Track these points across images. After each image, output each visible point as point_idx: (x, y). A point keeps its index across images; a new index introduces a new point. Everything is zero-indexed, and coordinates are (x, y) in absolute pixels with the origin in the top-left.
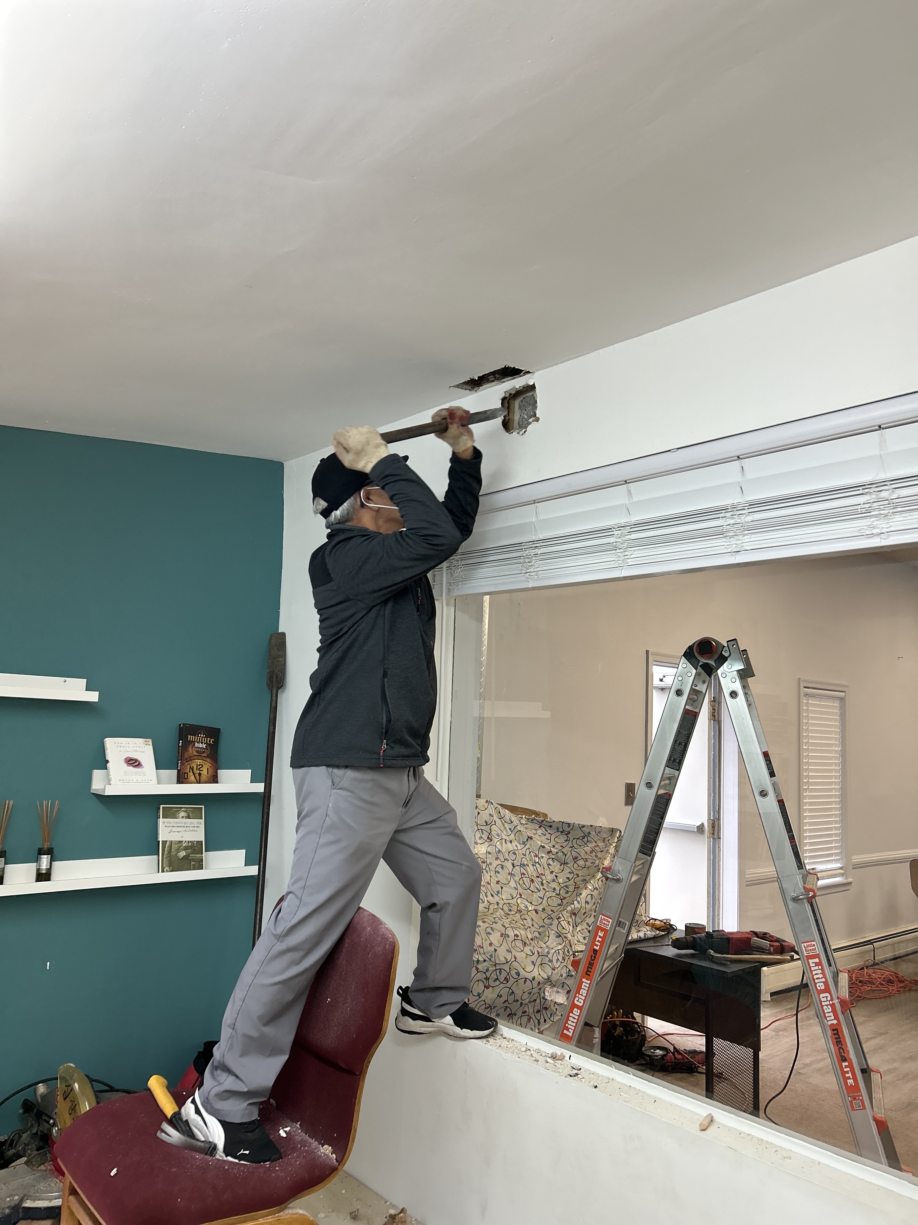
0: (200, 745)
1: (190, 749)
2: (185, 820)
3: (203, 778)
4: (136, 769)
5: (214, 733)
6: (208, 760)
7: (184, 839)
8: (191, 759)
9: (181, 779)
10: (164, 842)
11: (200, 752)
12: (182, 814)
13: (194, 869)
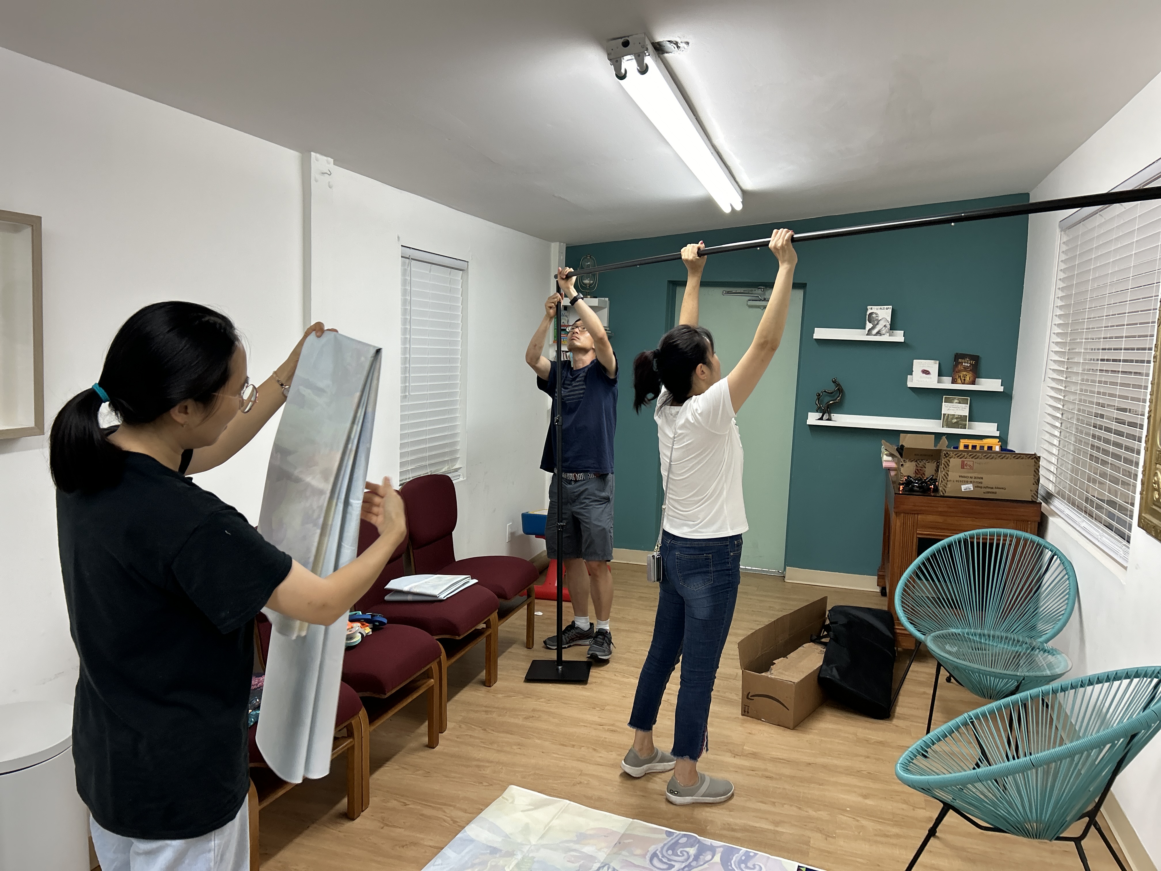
0: (966, 364)
1: (960, 366)
2: (957, 404)
3: (966, 382)
4: (927, 375)
5: (976, 359)
6: (971, 372)
7: (956, 414)
8: (959, 371)
9: (954, 382)
10: (944, 415)
11: (966, 368)
12: (956, 401)
13: (961, 428)
